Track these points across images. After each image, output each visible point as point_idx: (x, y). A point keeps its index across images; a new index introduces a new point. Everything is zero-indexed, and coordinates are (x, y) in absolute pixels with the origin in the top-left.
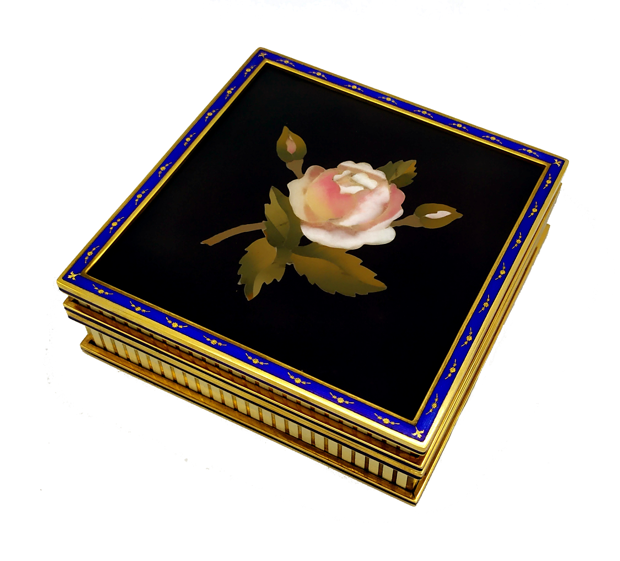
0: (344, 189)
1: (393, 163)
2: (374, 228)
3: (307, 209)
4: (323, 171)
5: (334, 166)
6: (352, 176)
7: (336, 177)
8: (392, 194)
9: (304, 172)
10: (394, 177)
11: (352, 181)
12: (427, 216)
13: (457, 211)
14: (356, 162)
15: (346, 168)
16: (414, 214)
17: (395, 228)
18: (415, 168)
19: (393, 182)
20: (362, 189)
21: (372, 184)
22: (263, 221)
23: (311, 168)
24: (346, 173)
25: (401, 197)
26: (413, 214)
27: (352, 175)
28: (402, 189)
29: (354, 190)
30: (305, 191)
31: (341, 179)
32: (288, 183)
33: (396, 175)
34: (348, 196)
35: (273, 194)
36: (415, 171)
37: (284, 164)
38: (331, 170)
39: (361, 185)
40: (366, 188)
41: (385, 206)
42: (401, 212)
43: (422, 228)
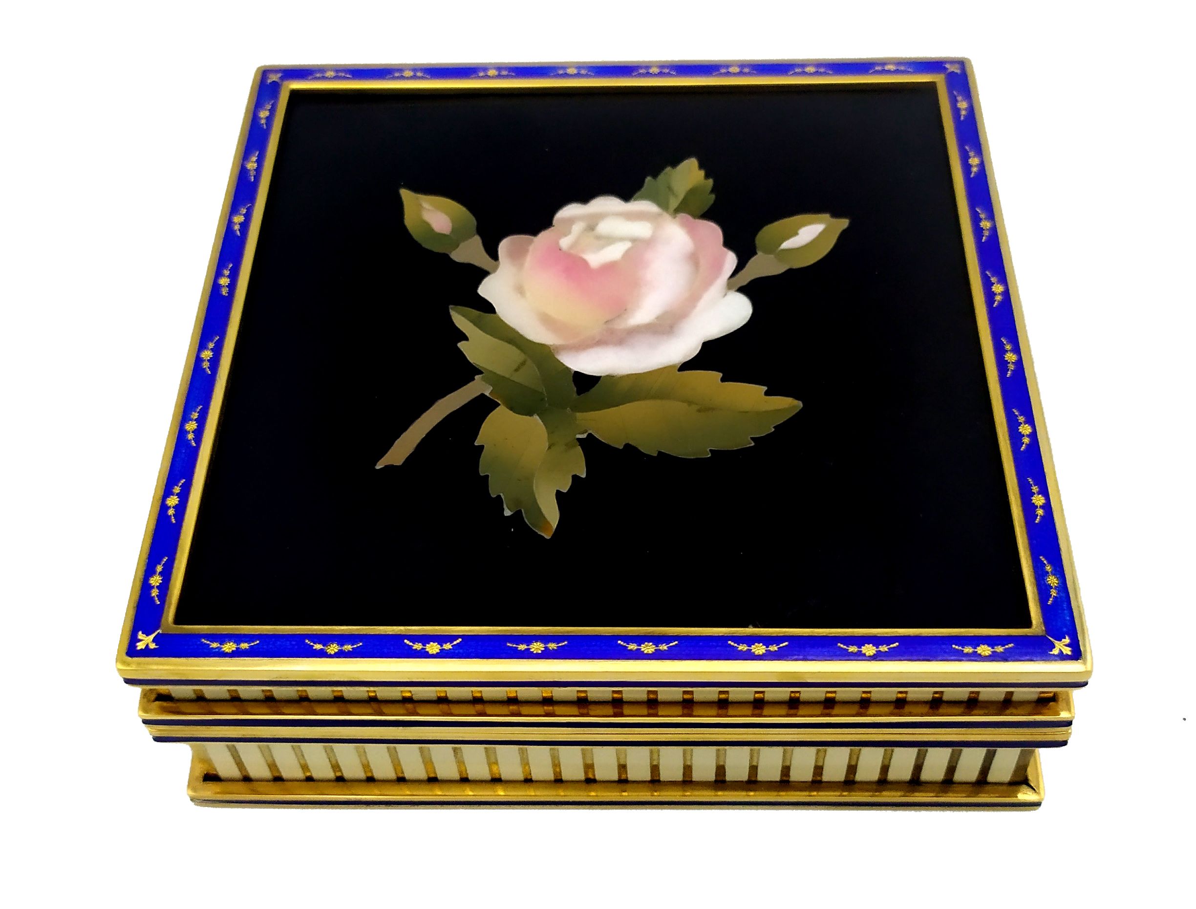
0: (595, 259)
1: (655, 177)
2: (700, 306)
3: (547, 321)
4: (532, 241)
5: (547, 223)
6: (593, 230)
7: (565, 243)
8: (691, 232)
9: (494, 256)
10: (674, 203)
11: (599, 238)
12: (785, 245)
13: (832, 217)
14: (585, 199)
15: (571, 221)
16: (758, 252)
17: (742, 290)
18: (702, 172)
19: (677, 211)
20: (628, 245)
21: (642, 229)
22: (477, 375)
23: (504, 246)
24: (577, 228)
25: (713, 232)
26: (756, 253)
27: (591, 228)
28: (705, 216)
29: (614, 253)
30: (520, 290)
31: (574, 245)
32: (477, 287)
33: (676, 196)
34: (609, 268)
35: (460, 319)
36: (706, 177)
37: (446, 257)
38: (544, 235)
39: (622, 239)
40: (634, 240)
41: (694, 259)
42: (731, 260)
43: (791, 272)
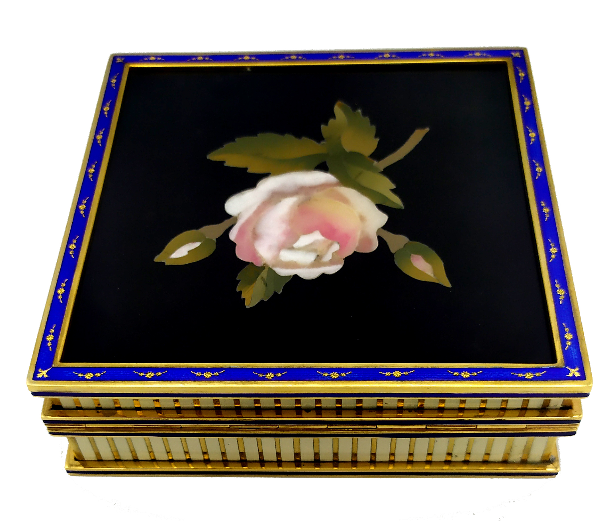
0: (317, 236)
1: (275, 293)
2: (255, 208)
3: (344, 200)
4: (357, 248)
5: (348, 260)
6: (318, 256)
7: (336, 247)
8: (254, 253)
9: (380, 238)
10: (264, 274)
11: (315, 251)
12: (198, 244)
13: (164, 263)
14: (323, 276)
15: (332, 262)
16: (215, 240)
17: (229, 216)
18: (243, 296)
19: (263, 268)
20: (295, 245)
21: (286, 256)
22: (382, 170)
23: (375, 245)
24: (328, 257)
25: (241, 254)
26: (217, 239)
27: (319, 258)
28: (245, 264)
29: (304, 240)
30: (362, 218)
31: (330, 245)
32: (388, 219)
33: (262, 278)
34: (308, 231)
35: (397, 201)
36: (241, 292)
37: (412, 238)
38: (350, 253)
39: (299, 249)
40: (292, 248)
41: (256, 236)
42: (233, 236)
43: (198, 227)
